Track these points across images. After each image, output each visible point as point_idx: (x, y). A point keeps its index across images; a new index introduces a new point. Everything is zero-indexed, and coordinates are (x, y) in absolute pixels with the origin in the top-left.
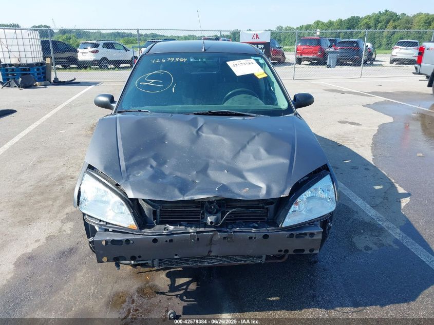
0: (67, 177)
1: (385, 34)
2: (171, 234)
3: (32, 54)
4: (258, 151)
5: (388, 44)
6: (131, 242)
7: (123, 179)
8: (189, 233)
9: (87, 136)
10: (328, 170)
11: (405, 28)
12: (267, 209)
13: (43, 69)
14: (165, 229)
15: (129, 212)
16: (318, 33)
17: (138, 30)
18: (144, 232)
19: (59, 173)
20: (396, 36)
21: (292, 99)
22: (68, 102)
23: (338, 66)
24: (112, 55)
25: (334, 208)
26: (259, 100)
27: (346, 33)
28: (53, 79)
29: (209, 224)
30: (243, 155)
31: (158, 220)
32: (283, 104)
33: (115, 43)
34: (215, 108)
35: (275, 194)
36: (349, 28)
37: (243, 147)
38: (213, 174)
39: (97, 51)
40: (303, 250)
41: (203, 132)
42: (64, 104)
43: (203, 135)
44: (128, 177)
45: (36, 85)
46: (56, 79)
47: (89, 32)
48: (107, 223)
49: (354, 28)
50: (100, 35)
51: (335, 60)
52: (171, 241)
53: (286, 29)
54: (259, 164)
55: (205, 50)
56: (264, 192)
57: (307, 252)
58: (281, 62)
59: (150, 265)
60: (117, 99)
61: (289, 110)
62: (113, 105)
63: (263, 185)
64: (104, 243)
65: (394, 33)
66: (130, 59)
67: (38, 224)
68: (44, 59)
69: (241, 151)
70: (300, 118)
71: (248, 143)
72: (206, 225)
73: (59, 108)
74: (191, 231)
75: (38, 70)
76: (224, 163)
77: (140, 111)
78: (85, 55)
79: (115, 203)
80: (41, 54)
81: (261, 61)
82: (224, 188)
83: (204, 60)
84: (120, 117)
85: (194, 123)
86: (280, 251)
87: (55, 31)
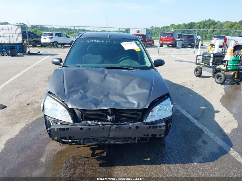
0: (35, 102)
1: (209, 32)
2: (90, 125)
3: (17, 38)
4: (135, 86)
5: (210, 37)
6: (70, 129)
7: (66, 99)
8: (99, 125)
9: (46, 81)
10: (169, 96)
11: (220, 28)
12: (138, 114)
13: (22, 46)
14: (86, 123)
15: (69, 114)
16: (172, 30)
17: (75, 27)
18: (76, 124)
19: (31, 100)
20: (214, 33)
21: (154, 62)
22: (36, 64)
23: (183, 48)
24: (60, 40)
25: (171, 114)
26: (137, 62)
27: (187, 31)
28: (27, 52)
29: (109, 120)
30: (127, 88)
31: (84, 119)
32: (148, 64)
33: (62, 34)
34: (114, 65)
35: (142, 107)
36: (189, 28)
37: (127, 84)
38: (111, 97)
39: (52, 38)
40: (156, 135)
41: (107, 77)
42: (33, 65)
43: (107, 78)
44: (69, 98)
45: (18, 55)
46: (29, 52)
47: (47, 28)
48: (57, 120)
49: (192, 28)
50: (53, 29)
51: (181, 45)
52: (90, 129)
53: (155, 28)
54: (135, 92)
55: (109, 37)
56: (136, 106)
57: (158, 136)
58: (152, 45)
59: (79, 142)
60: (63, 60)
61: (152, 67)
62: (61, 63)
63: (136, 103)
64: (56, 130)
65: (213, 31)
66: (70, 42)
67: (20, 125)
68: (23, 41)
69: (126, 86)
70: (157, 71)
71: (130, 82)
72: (107, 121)
73: (31, 67)
74: (100, 124)
75: (19, 47)
76: (117, 92)
77: (75, 66)
78: (45, 40)
79: (62, 110)
80: (21, 38)
81: (138, 43)
82: (117, 104)
83: (109, 41)
84: (65, 69)
85: (103, 72)
86: (144, 135)
87: (28, 26)
